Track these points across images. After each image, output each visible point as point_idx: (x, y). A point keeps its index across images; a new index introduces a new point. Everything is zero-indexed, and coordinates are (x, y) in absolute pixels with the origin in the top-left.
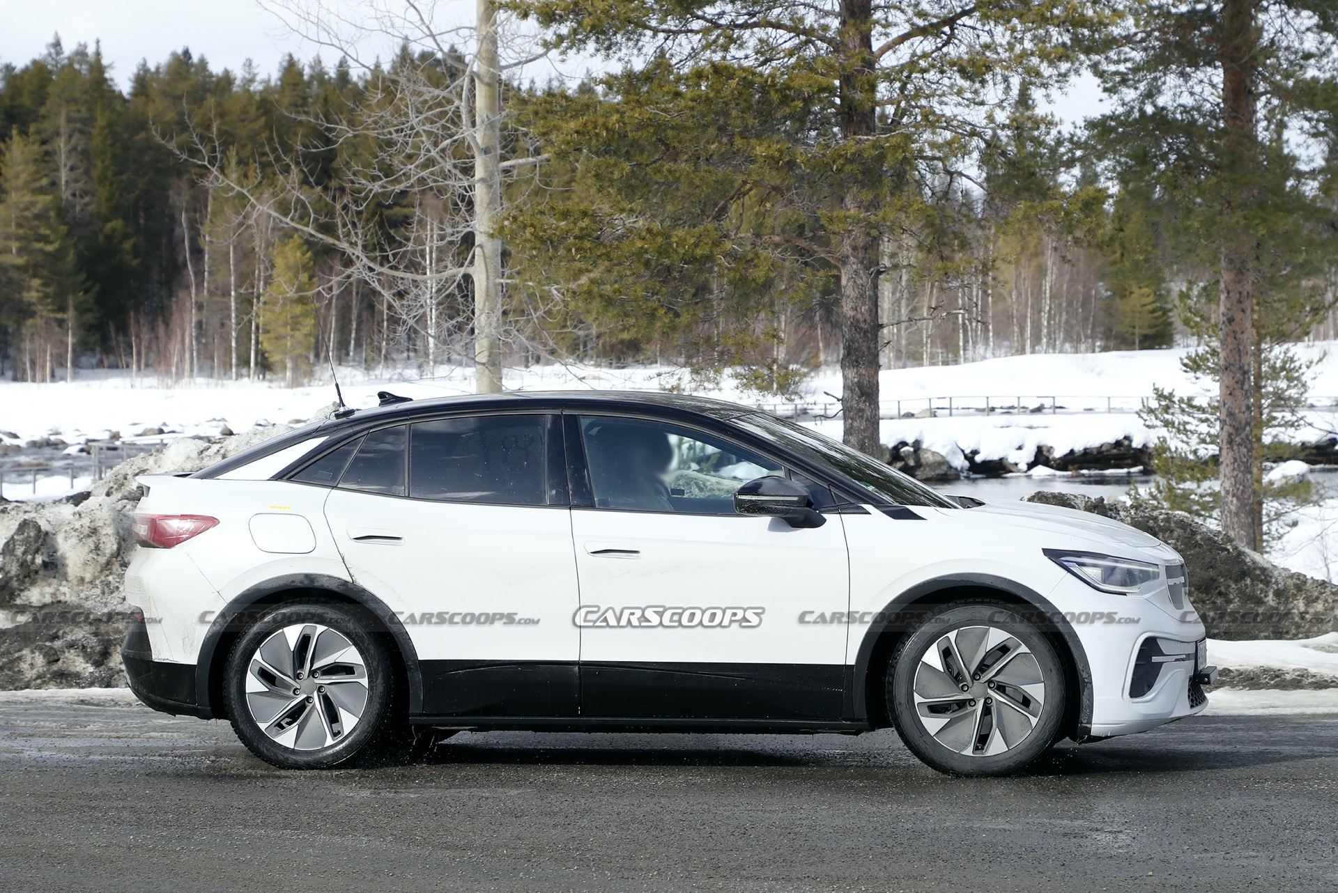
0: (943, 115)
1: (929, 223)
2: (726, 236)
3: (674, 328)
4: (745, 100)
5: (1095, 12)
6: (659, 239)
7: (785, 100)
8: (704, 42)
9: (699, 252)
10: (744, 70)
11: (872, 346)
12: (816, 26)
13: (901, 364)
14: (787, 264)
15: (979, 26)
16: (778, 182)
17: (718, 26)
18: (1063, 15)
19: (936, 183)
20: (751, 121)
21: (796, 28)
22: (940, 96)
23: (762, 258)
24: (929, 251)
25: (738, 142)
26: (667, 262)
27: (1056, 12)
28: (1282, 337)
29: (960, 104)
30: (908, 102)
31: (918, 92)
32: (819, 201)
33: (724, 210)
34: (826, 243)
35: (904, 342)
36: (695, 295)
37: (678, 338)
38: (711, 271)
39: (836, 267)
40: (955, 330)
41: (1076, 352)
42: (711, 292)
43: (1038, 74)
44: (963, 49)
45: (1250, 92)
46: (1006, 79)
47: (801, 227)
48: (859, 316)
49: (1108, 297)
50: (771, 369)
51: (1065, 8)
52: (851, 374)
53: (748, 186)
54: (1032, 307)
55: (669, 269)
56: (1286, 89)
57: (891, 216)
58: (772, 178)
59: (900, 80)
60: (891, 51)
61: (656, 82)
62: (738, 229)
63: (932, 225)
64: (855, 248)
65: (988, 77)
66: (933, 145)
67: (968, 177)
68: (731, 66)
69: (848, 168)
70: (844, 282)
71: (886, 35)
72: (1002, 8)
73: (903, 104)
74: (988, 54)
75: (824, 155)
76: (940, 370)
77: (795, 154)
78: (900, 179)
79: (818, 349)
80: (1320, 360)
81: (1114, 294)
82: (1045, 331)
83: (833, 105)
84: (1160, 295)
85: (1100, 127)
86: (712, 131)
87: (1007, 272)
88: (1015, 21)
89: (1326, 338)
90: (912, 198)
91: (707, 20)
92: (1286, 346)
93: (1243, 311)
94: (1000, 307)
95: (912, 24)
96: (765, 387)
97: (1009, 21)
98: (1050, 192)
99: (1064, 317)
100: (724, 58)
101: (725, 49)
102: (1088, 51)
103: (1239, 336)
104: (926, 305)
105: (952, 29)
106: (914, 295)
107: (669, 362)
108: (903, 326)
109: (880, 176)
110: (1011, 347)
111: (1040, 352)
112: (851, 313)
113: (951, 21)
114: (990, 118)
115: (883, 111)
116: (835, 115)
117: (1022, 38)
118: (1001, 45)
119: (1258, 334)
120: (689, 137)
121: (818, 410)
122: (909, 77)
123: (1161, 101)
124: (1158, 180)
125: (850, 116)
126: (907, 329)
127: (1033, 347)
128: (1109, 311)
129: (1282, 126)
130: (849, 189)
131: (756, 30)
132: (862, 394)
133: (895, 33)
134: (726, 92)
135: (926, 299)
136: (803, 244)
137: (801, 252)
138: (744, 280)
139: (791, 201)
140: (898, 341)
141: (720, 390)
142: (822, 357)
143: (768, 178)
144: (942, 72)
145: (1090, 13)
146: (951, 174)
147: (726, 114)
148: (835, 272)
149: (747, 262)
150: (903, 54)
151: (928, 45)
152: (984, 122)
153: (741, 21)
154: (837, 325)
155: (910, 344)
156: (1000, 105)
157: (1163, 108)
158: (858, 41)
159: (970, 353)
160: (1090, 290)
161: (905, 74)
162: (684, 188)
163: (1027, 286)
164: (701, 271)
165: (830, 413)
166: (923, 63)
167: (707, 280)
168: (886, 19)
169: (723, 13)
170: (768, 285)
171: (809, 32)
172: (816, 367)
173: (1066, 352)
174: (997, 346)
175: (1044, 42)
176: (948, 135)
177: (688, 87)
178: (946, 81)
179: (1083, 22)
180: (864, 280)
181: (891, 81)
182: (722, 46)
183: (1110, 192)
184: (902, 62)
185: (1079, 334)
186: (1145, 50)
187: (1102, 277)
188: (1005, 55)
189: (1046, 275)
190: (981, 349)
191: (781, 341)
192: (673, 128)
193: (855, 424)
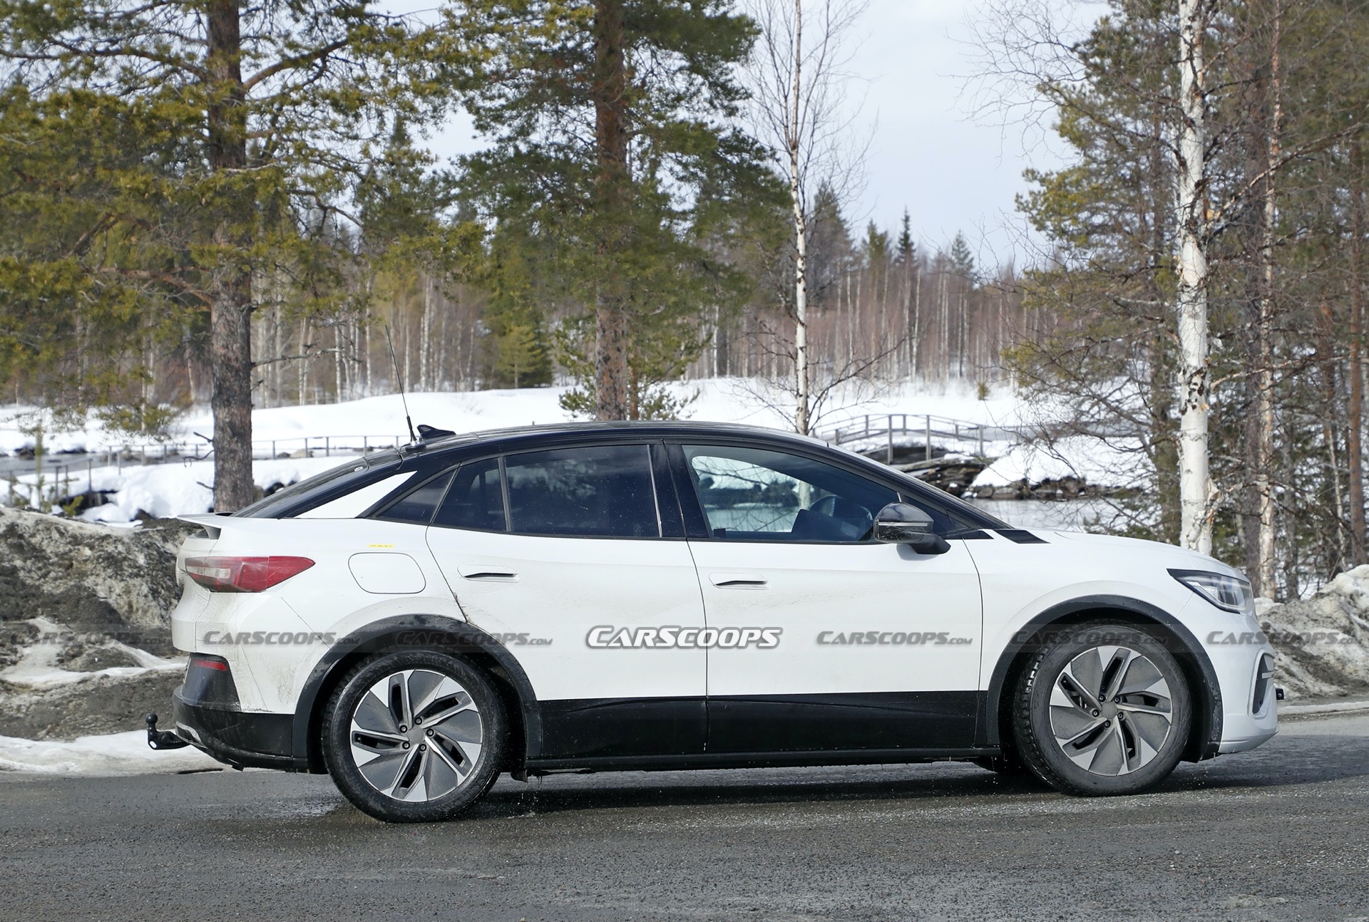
0: (316, 149)
1: (303, 259)
2: (89, 271)
3: (34, 365)
4: (109, 130)
5: (469, 48)
6: (16, 274)
7: (151, 131)
8: (63, 69)
9: (59, 287)
10: (106, 98)
11: (244, 384)
12: (182, 54)
13: (276, 403)
14: (154, 300)
15: (351, 58)
16: (145, 214)
17: (77, 52)
18: (438, 50)
19: (312, 218)
20: (114, 152)
21: (162, 56)
22: (313, 129)
23: (127, 294)
24: (304, 287)
25: (101, 173)
26: (25, 297)
27: (430, 47)
28: (658, 376)
29: (333, 138)
30: (279, 135)
31: (290, 126)
32: (188, 235)
33: (86, 243)
34: (195, 278)
35: (279, 380)
36: (56, 332)
37: (39, 376)
38: (73, 307)
39: (206, 304)
40: (333, 369)
41: (456, 390)
42: (73, 328)
43: (413, 109)
44: (336, 82)
45: (622, 131)
46: (380, 114)
47: (170, 262)
48: (231, 354)
49: (486, 335)
50: (138, 409)
51: (439, 43)
52: (223, 413)
53: (112, 219)
54: (411, 346)
55: (27, 305)
56: (658, 129)
57: (265, 251)
58: (139, 211)
59: (271, 112)
60: (260, 83)
61: (11, 109)
62: (102, 263)
63: (306, 262)
64: (225, 284)
65: (362, 111)
66: (306, 179)
67: (343, 213)
68: (93, 94)
69: (218, 200)
70: (214, 318)
71: (257, 66)
72: (375, 42)
73: (274, 137)
74: (361, 87)
75: (192, 188)
76: (317, 408)
77: (161, 186)
78: (273, 214)
79: (189, 388)
80: (695, 398)
81: (493, 332)
82: (424, 369)
83: (201, 136)
84: (539, 333)
85: (476, 164)
86: (73, 161)
87: (385, 310)
88: (388, 55)
89: (700, 376)
90: (285, 234)
91: (65, 46)
92: (661, 385)
93: (619, 350)
94: (378, 344)
95: (283, 56)
96: (132, 427)
97: (382, 55)
98: (427, 228)
99: (443, 355)
100: (85, 85)
101: (86, 76)
102: (463, 87)
103: (614, 375)
104: (302, 342)
105: (324, 62)
106: (288, 333)
107: (29, 402)
108: (278, 364)
109: (252, 210)
110: (389, 386)
111: (418, 390)
112: (222, 351)
113: (323, 53)
114: (365, 152)
115: (256, 143)
116: (203, 147)
117: (396, 73)
118: (374, 79)
119: (635, 373)
120: (47, 167)
121: (189, 451)
122: (280, 109)
123: (535, 138)
124: (534, 217)
125: (220, 149)
126: (282, 367)
127: (412, 385)
128: (488, 349)
129: (655, 165)
130: (219, 223)
131: (118, 57)
132: (234, 435)
133: (265, 64)
134: (88, 123)
135: (302, 335)
136: (172, 280)
137: (170, 288)
138: (108, 317)
139: (159, 236)
140: (273, 380)
141: (85, 431)
142: (193, 396)
143: (133, 210)
144: (314, 105)
145: (463, 49)
146: (324, 209)
147: (88, 143)
148: (205, 309)
149: (112, 298)
150: (274, 85)
151: (299, 77)
152: (359, 156)
153: (101, 48)
154: (208, 363)
155: (285, 382)
156: (374, 139)
157: (537, 146)
158: (226, 72)
159: (347, 392)
160: (468, 329)
161: (276, 106)
162: (42, 221)
163: (405, 322)
164: (61, 307)
165: (202, 453)
166: (294, 96)
167: (70, 317)
168: (256, 50)
169: (83, 39)
170: (135, 320)
171: (175, 61)
172: (187, 406)
173: (445, 391)
174: (376, 384)
175: (418, 77)
176: (321, 170)
177: (46, 114)
178: (318, 114)
179: (459, 59)
180: (236, 316)
181: (262, 113)
182: (82, 73)
183: (487, 229)
184: (273, 93)
185: (458, 373)
186: (517, 86)
187: (481, 315)
188: (378, 89)
189: (423, 312)
190: (358, 388)
191: (149, 380)
192: (30, 157)
193: (227, 466)
